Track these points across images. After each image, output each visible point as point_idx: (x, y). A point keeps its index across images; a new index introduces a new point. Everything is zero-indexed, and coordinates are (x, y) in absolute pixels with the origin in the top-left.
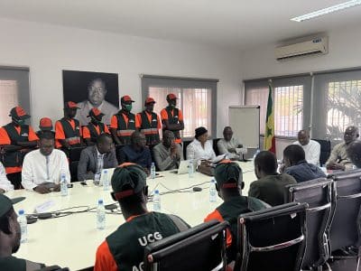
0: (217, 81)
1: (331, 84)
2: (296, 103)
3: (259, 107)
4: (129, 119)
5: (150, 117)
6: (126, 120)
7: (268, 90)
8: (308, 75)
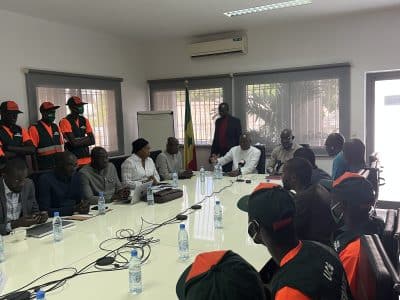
0: (120, 80)
1: (250, 87)
2: (212, 107)
3: (172, 113)
4: (15, 133)
5: (49, 130)
6: (11, 134)
7: (184, 92)
8: (227, 76)
